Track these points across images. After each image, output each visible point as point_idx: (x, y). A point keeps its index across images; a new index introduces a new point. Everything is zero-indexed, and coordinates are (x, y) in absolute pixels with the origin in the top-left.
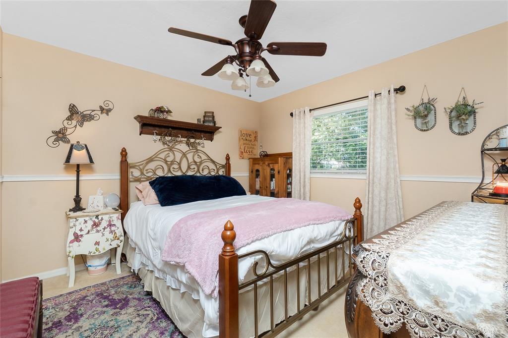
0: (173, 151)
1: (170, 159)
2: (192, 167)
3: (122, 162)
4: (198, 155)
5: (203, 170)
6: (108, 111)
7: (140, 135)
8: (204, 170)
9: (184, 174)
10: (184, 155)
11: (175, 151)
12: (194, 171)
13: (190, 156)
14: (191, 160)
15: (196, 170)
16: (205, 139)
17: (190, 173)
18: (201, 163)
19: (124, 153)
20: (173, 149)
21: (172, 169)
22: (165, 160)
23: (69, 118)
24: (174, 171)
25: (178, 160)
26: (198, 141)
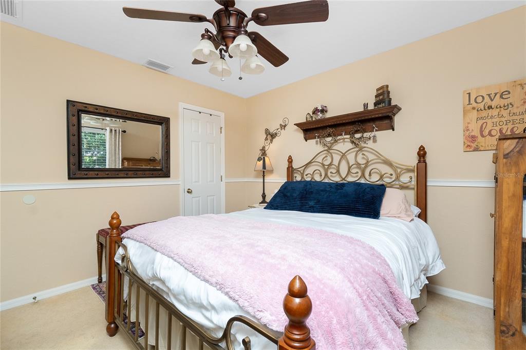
0: (331, 153)
1: (327, 163)
2: (354, 171)
3: (288, 169)
4: (363, 154)
5: (370, 175)
6: (285, 126)
7: (306, 141)
8: (373, 175)
9: (344, 179)
10: (343, 156)
11: (334, 153)
12: (357, 176)
13: (351, 157)
14: (352, 162)
15: (360, 174)
16: (376, 130)
17: (350, 179)
18: (367, 165)
19: (290, 160)
20: (331, 151)
21: (329, 174)
22: (322, 164)
23: (266, 139)
24: (331, 176)
25: (336, 162)
26: (366, 135)
